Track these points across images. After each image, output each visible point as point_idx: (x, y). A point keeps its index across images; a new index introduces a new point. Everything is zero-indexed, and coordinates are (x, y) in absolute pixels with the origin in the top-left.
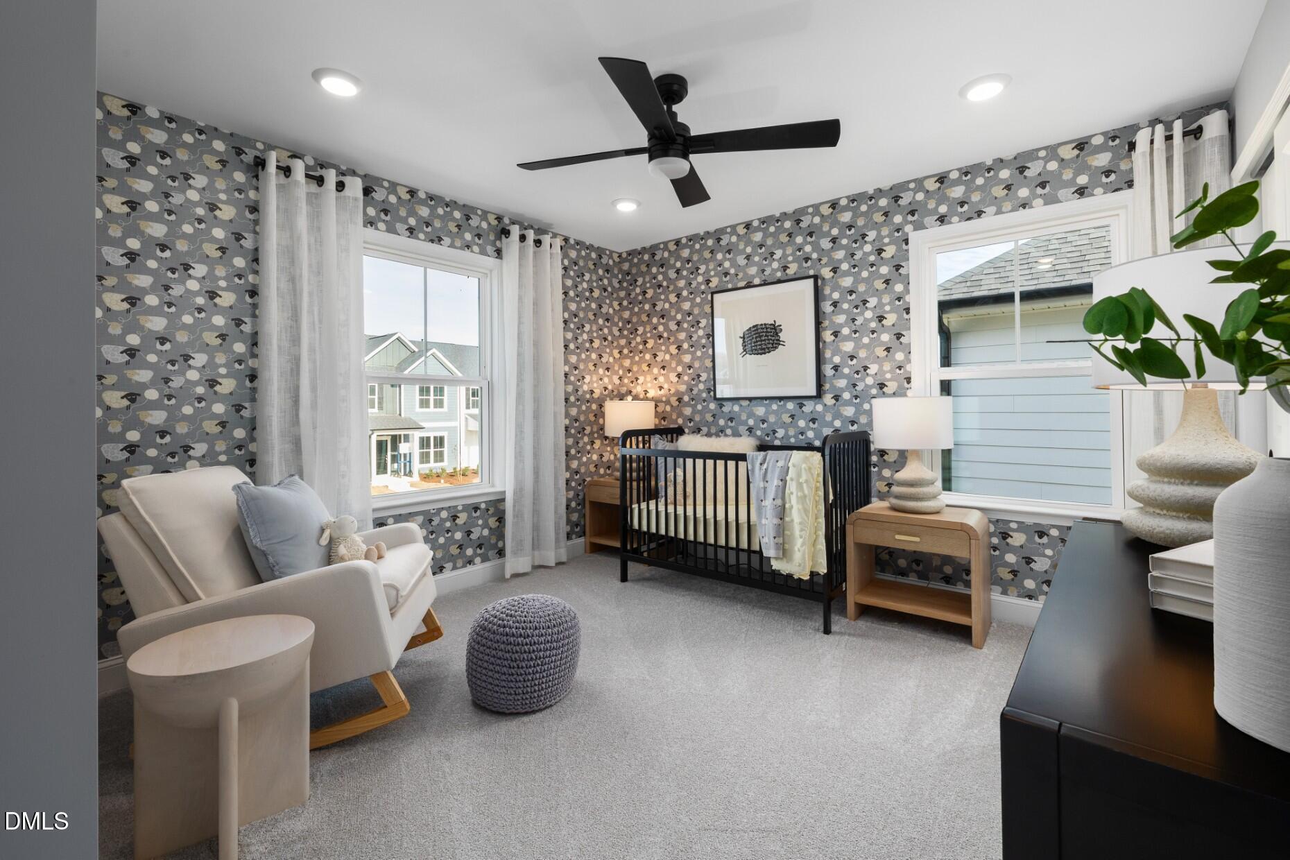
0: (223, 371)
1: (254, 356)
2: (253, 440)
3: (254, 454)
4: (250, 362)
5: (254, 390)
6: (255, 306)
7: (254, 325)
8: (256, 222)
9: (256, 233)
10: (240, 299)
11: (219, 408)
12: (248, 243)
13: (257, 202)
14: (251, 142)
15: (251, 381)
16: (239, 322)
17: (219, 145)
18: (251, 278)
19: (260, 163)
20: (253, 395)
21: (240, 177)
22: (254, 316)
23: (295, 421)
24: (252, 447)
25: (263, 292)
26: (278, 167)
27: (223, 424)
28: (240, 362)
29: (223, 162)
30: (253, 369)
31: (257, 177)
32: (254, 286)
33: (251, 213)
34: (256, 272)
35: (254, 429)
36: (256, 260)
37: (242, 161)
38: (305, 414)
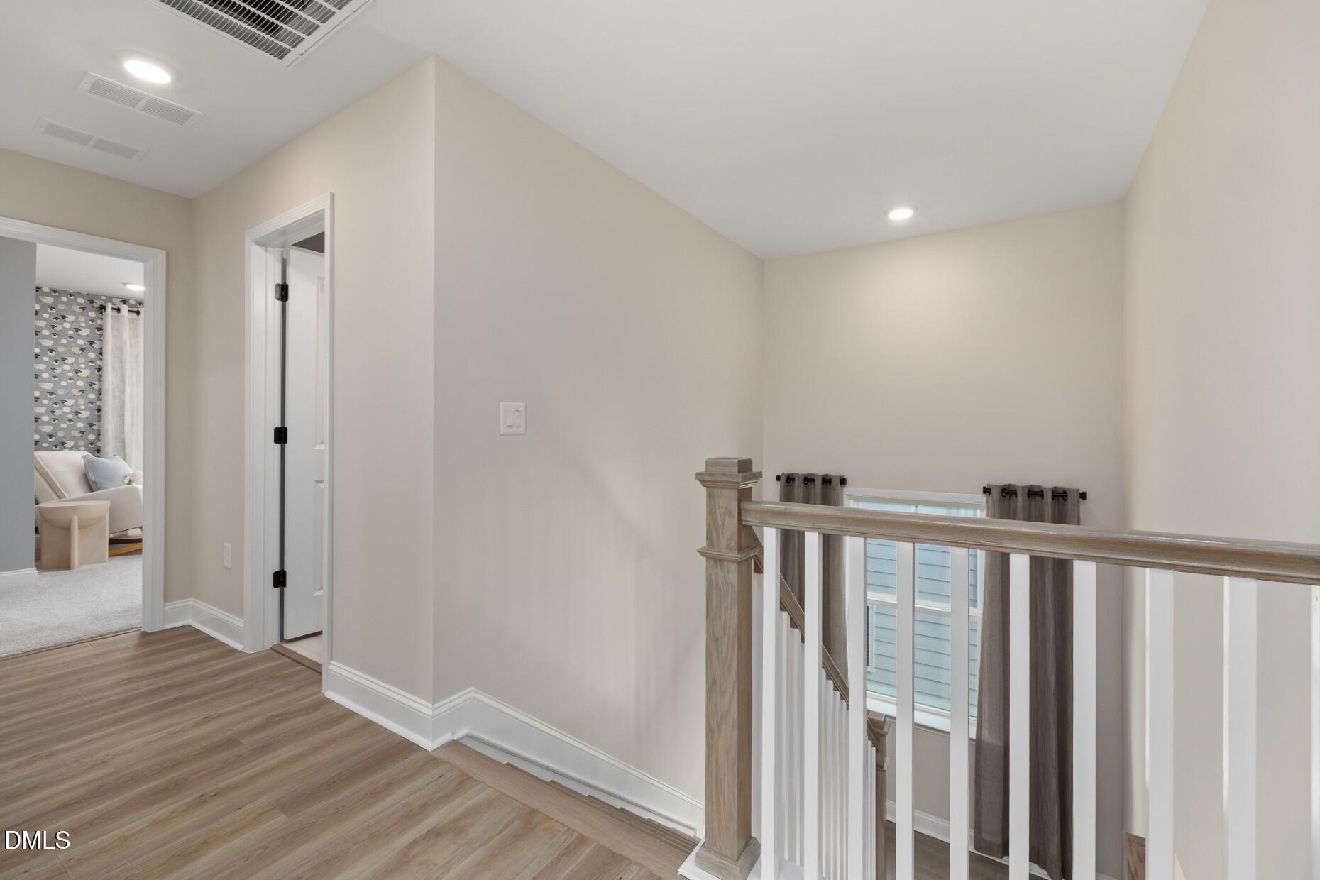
0: (83, 407)
1: (100, 400)
2: (99, 440)
3: (99, 447)
4: (98, 403)
5: (100, 416)
6: (100, 376)
7: (100, 385)
8: (101, 335)
9: (101, 340)
10: (92, 373)
11: (80, 425)
12: (97, 346)
13: (102, 325)
14: (98, 296)
15: (98, 412)
16: (91, 384)
17: (81, 300)
18: (98, 362)
19: (103, 308)
20: (99, 419)
21: (92, 314)
22: (100, 380)
23: (122, 431)
24: (98, 444)
25: (105, 369)
26: (113, 309)
27: (82, 433)
28: (92, 403)
29: (83, 308)
30: (100, 406)
31: (102, 313)
32: (100, 366)
33: (98, 331)
34: (101, 359)
35: (99, 435)
36: (101, 354)
37: (93, 307)
38: (127, 429)
